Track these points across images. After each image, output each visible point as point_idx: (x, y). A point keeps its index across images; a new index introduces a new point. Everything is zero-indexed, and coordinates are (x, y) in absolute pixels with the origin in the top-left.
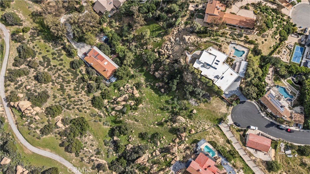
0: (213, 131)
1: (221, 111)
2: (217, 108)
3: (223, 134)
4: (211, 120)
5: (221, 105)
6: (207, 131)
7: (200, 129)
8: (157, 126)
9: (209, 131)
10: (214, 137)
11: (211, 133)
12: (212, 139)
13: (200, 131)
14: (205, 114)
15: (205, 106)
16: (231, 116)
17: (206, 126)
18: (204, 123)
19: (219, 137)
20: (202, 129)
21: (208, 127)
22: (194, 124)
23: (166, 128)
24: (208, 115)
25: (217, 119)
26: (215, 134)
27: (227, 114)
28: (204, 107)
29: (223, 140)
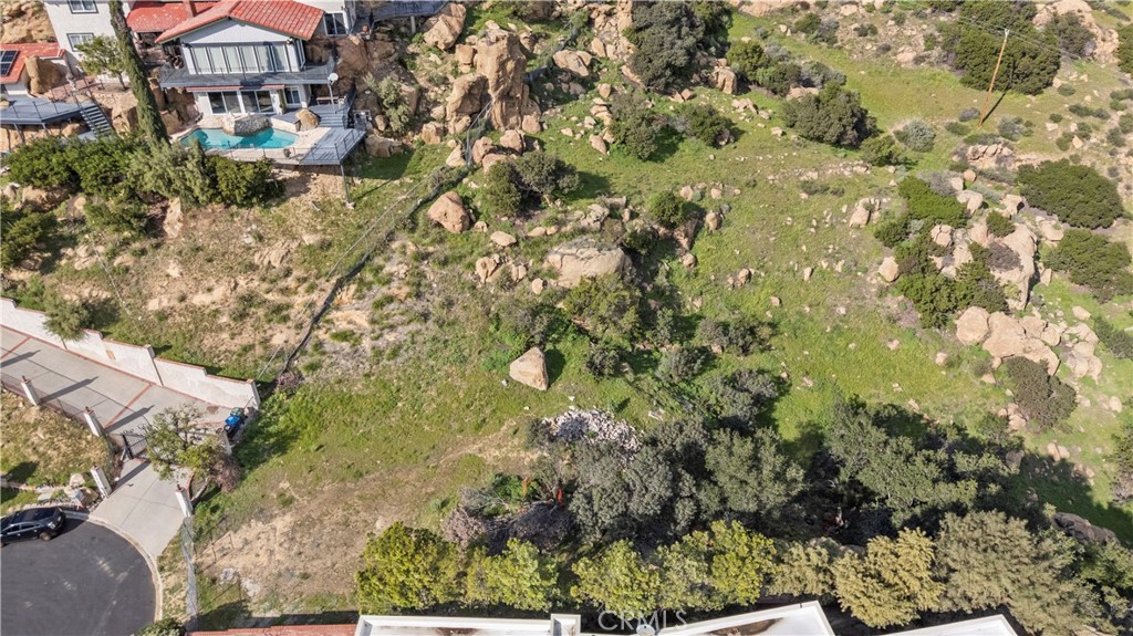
0: (279, 313)
1: (283, 523)
2: (339, 514)
3: (167, 347)
4: (346, 400)
5: (315, 567)
6: (329, 276)
7: (397, 257)
8: (686, 193)
9: (311, 289)
10: (252, 267)
11: (291, 282)
12: (260, 238)
13: (395, 245)
14: (428, 410)
17: (361, 319)
18: (390, 337)
19: (200, 299)
20: (389, 268)
21: (341, 319)
24: (394, 419)
26: (249, 300)
28: (473, 449)
29: (153, 305)
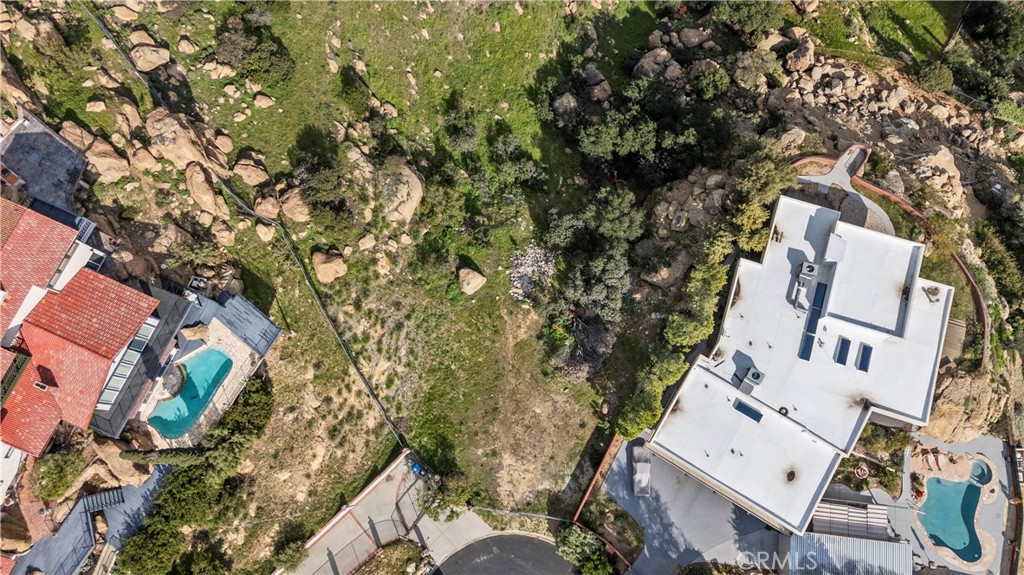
0: (354, 416)
1: (507, 459)
2: (519, 429)
3: (342, 496)
4: (430, 398)
5: (548, 451)
6: (346, 373)
7: (351, 322)
8: (334, 67)
9: (348, 387)
10: (310, 423)
11: (337, 400)
12: (292, 409)
13: (341, 318)
14: (466, 353)
15: (520, 346)
16: (484, 541)
17: (384, 365)
18: (403, 352)
19: (315, 465)
20: (359, 332)
21: (379, 378)
22: (383, 281)
23: (330, 114)
24: (462, 375)
25: (445, 444)
26: (333, 432)
27: (494, 503)
28: (511, 342)
29: (301, 497)
